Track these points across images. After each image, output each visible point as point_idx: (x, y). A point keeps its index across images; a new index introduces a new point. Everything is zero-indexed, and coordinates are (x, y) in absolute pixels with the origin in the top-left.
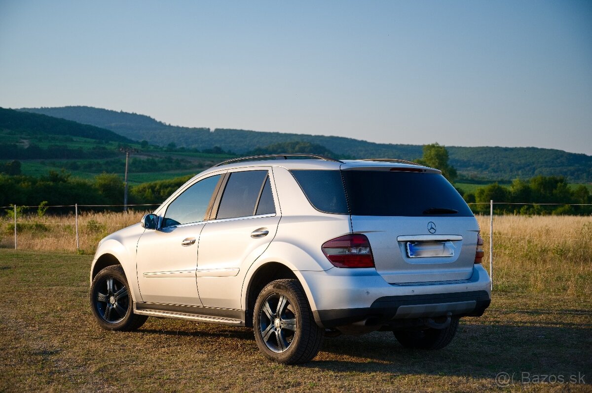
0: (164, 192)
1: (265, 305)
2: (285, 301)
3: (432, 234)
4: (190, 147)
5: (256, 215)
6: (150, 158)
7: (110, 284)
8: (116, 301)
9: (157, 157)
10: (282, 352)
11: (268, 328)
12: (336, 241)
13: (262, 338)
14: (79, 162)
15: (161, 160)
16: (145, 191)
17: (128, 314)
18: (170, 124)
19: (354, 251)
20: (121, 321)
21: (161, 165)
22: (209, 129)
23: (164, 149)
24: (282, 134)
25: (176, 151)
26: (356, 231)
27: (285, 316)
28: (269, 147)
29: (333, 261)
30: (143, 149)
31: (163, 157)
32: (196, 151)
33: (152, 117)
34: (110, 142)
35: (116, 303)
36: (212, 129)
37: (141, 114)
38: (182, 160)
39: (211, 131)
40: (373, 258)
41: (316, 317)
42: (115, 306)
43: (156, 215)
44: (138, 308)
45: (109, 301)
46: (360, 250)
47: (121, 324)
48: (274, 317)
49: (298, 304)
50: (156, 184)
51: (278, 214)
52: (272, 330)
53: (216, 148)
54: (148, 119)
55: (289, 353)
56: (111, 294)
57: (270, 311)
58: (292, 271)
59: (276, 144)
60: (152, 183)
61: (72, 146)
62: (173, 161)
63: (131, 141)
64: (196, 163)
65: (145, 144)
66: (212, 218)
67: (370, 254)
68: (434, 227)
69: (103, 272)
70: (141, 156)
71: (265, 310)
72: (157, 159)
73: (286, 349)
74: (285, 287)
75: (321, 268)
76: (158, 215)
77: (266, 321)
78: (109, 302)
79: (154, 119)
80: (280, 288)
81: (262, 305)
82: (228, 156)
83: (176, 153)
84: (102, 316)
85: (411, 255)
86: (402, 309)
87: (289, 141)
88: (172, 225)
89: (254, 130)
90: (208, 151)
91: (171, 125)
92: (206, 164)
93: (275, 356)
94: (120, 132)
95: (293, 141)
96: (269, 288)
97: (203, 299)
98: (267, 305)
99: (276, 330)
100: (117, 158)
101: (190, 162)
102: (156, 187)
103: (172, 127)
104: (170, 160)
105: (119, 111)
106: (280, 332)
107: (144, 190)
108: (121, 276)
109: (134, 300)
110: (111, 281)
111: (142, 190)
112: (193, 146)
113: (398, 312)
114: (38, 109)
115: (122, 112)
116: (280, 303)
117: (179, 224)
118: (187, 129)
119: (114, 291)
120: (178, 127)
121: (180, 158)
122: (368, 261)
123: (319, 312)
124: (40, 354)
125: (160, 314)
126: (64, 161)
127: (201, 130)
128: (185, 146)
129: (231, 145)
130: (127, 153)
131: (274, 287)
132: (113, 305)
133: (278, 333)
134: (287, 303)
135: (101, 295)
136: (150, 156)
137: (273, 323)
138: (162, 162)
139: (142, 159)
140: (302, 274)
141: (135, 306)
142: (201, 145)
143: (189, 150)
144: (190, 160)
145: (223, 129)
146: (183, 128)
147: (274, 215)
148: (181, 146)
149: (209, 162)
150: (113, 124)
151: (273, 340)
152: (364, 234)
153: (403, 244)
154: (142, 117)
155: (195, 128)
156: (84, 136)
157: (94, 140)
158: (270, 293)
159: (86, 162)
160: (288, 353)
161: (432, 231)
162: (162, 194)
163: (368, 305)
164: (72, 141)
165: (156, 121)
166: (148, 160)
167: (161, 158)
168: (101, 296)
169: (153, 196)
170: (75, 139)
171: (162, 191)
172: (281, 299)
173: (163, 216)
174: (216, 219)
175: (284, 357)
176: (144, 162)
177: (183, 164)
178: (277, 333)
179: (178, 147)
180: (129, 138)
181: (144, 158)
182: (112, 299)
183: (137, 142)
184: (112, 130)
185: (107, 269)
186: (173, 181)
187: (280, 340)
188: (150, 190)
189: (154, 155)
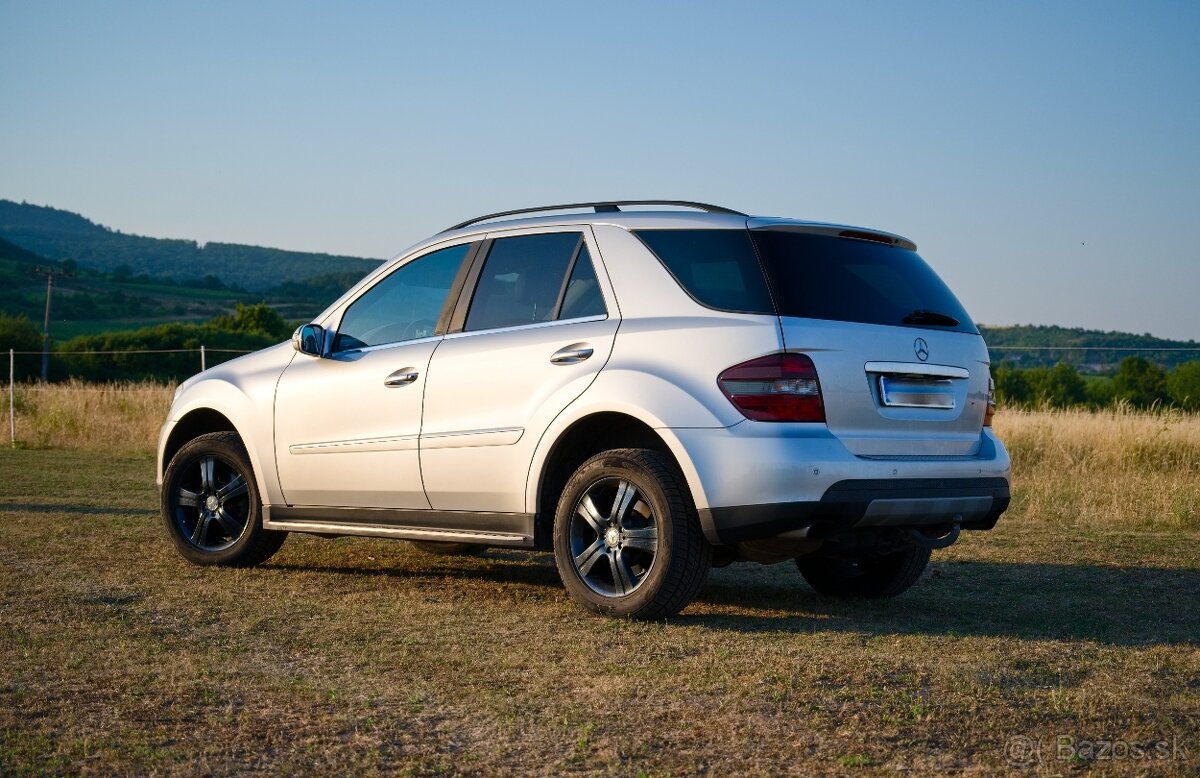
0: (119, 355)
1: (582, 501)
2: (631, 491)
3: (923, 362)
4: (157, 274)
5: (558, 318)
6: (82, 293)
7: (207, 472)
8: (220, 506)
9: (95, 291)
10: (621, 595)
11: (591, 548)
12: (750, 366)
13: (575, 570)
15: (103, 297)
17: (246, 531)
18: (119, 231)
19: (785, 388)
20: (231, 545)
21: (103, 307)
22: (195, 243)
23: (109, 277)
24: (333, 257)
25: (131, 282)
26: (791, 346)
27: (630, 523)
28: (310, 280)
29: (743, 408)
31: (107, 292)
32: (170, 282)
33: (85, 215)
34: (3, 260)
35: (221, 510)
36: (201, 243)
37: (63, 208)
38: (143, 300)
39: (199, 246)
40: (823, 402)
41: (706, 522)
42: (217, 516)
43: (319, 327)
44: (273, 518)
45: (205, 505)
46: (797, 388)
47: (231, 553)
48: (603, 527)
49: (664, 497)
50: (104, 339)
51: (613, 314)
52: (599, 554)
53: (210, 277)
54: (76, 219)
55: (638, 598)
56: (210, 491)
57: (594, 512)
58: (651, 430)
59: (323, 274)
60: (97, 338)
62: (126, 300)
63: (43, 261)
64: (171, 305)
65: (70, 266)
66: (452, 329)
67: (816, 393)
68: (924, 347)
69: (191, 446)
70: (63, 289)
71: (583, 512)
72: (94, 296)
73: (632, 590)
74: (632, 463)
75: (718, 422)
76: (324, 326)
77: (587, 535)
78: (204, 507)
79: (88, 221)
80: (621, 466)
81: (577, 501)
82: (232, 295)
83: (132, 285)
84: (187, 535)
85: (887, 401)
86: (877, 505)
87: (345, 270)
88: (351, 347)
89: (280, 247)
90: (194, 284)
91: (122, 232)
92: (190, 308)
93: (605, 604)
94: (21, 243)
95: (354, 271)
96: (593, 466)
97: (432, 493)
98: (589, 502)
99: (608, 551)
101: (159, 304)
102: (103, 344)
103: (124, 236)
104: (119, 299)
105: (19, 202)
106: (619, 556)
107: (80, 349)
108: (232, 455)
109: (266, 501)
110: (211, 465)
112: (164, 274)
113: (869, 512)
115: (25, 205)
116: (619, 496)
117: (364, 345)
118: (153, 241)
119: (217, 485)
120: (135, 238)
121: (138, 295)
122: (812, 409)
123: (714, 511)
124: (107, 600)
125: (331, 527)
127: (180, 243)
128: (147, 272)
129: (237, 274)
130: (50, 278)
131: (605, 465)
132: (213, 513)
133: (616, 557)
134: (637, 497)
135: (185, 493)
136: (80, 289)
137: (602, 537)
138: (103, 301)
139: (65, 294)
140: (674, 433)
141: (266, 514)
142: (179, 273)
143: (156, 281)
144: (159, 300)
145: (221, 244)
146: (144, 238)
147: (604, 317)
148: (141, 273)
149: (197, 305)
150: (7, 228)
151: (601, 573)
152: (805, 353)
153: (873, 376)
154: (64, 214)
155: (167, 240)
158: (595, 477)
160: (638, 596)
161: (923, 356)
163: (816, 497)
165: (92, 224)
166: (77, 296)
167: (102, 293)
168: (187, 496)
171: (115, 352)
172: (622, 486)
173: (334, 329)
174: (463, 330)
175: (628, 604)
177: (144, 306)
178: (611, 559)
179: (135, 275)
180: (38, 254)
181: (70, 293)
182: (211, 501)
183: (57, 263)
184: (5, 238)
185: (201, 440)
186: (138, 333)
187: (618, 569)
189: (89, 288)
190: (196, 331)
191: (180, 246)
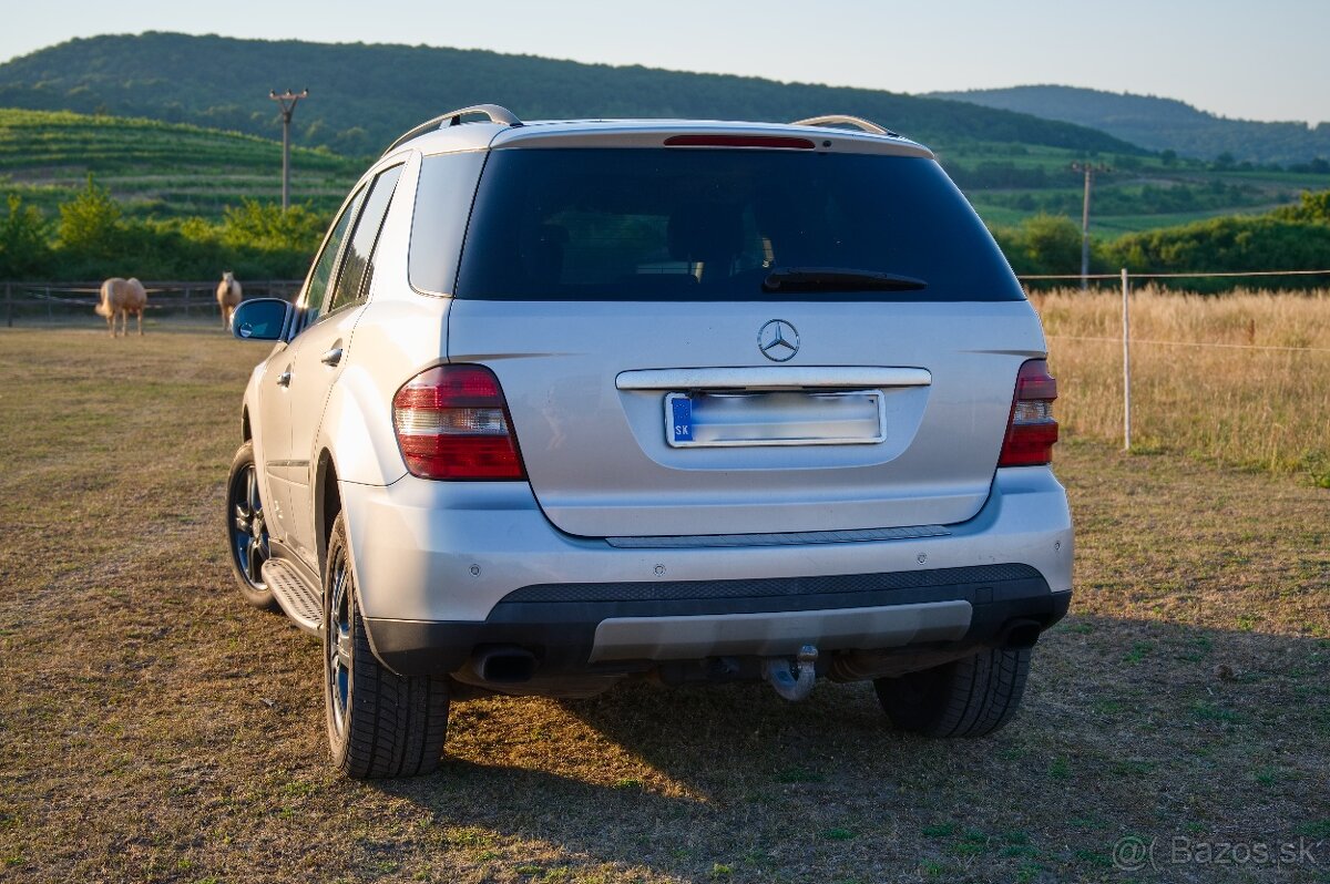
0: (1168, 252)
3: (781, 363)
4: (1264, 160)
6: (1179, 184)
9: (1194, 182)
14: (1036, 195)
15: (1201, 188)
16: (1128, 250)
18: (1224, 116)
21: (1200, 198)
22: (1305, 124)
23: (1210, 166)
25: (1233, 169)
26: (463, 352)
30: (1166, 167)
31: (1206, 182)
32: (1276, 168)
34: (1100, 154)
36: (1313, 124)
38: (1245, 188)
39: (1310, 127)
40: (519, 447)
50: (1152, 236)
60: (1144, 235)
61: (1021, 163)
62: (1227, 189)
64: (1274, 194)
65: (1169, 156)
67: (507, 433)
68: (788, 336)
70: (1161, 181)
72: (1192, 187)
79: (1192, 107)
83: (1233, 173)
85: (678, 438)
86: (614, 630)
90: (1300, 169)
91: (1227, 117)
94: (1124, 136)
100: (1111, 186)
101: (1261, 192)
102: (1150, 241)
103: (1229, 121)
104: (1218, 188)
105: (1121, 93)
107: (1127, 247)
111: (1124, 248)
112: (1273, 159)
113: (596, 639)
114: (961, 94)
115: (1126, 95)
118: (1260, 124)
120: (1241, 123)
121: (1240, 183)
126: (1008, 193)
127: (1289, 126)
128: (1253, 159)
136: (1179, 180)
138: (1202, 192)
139: (1162, 187)
142: (1288, 158)
143: (1260, 168)
144: (1261, 188)
148: (1246, 160)
150: (1109, 119)
152: (486, 363)
154: (1167, 102)
155: (1276, 123)
156: (1048, 144)
157: (1068, 151)
159: (1050, 194)
161: (780, 352)
162: (1163, 255)
163: (479, 614)
164: (1024, 152)
165: (1196, 111)
166: (1174, 188)
167: (1201, 184)
169: (1145, 259)
170: (1031, 148)
171: (1163, 249)
176: (1166, 193)
177: (1245, 195)
179: (1238, 162)
180: (1139, 145)
181: (1166, 185)
183: (1156, 154)
184: (1105, 130)
188: (1139, 248)
189: (1187, 178)
190: (1250, 223)
191: (1289, 128)
